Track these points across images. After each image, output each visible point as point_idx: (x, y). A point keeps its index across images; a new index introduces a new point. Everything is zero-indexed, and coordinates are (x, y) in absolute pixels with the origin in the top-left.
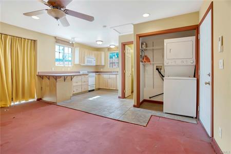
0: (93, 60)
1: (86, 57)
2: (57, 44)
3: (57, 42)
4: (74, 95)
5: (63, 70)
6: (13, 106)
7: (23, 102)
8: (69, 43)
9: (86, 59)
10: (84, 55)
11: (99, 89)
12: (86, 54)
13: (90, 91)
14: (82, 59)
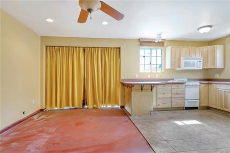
0: (196, 61)
1: (182, 58)
2: (142, 47)
3: (141, 45)
4: (156, 110)
5: (149, 77)
6: (102, 108)
7: (109, 106)
8: (154, 42)
9: (183, 61)
10: (180, 55)
11: (208, 108)
12: (183, 54)
13: (187, 108)
14: (176, 61)
